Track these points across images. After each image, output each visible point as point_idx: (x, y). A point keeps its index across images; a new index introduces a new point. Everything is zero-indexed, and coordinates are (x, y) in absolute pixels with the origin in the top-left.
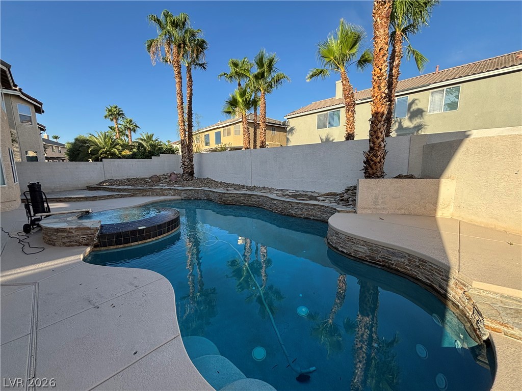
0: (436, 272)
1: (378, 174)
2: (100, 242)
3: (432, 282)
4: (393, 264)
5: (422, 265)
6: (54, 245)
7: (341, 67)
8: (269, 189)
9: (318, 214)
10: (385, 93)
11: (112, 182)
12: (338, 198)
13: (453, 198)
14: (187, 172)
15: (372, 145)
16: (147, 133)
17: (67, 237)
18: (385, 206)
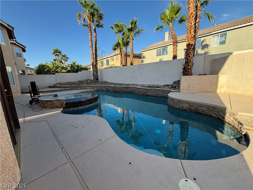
0: (220, 112)
1: (190, 74)
2: (66, 106)
3: (219, 116)
4: (200, 111)
5: (214, 110)
6: (46, 108)
7: (170, 24)
8: (136, 85)
9: (161, 94)
10: (193, 35)
11: (60, 84)
12: (170, 86)
13: (226, 83)
14: (95, 78)
15: (187, 60)
16: (73, 61)
17: (52, 104)
18: (194, 88)
